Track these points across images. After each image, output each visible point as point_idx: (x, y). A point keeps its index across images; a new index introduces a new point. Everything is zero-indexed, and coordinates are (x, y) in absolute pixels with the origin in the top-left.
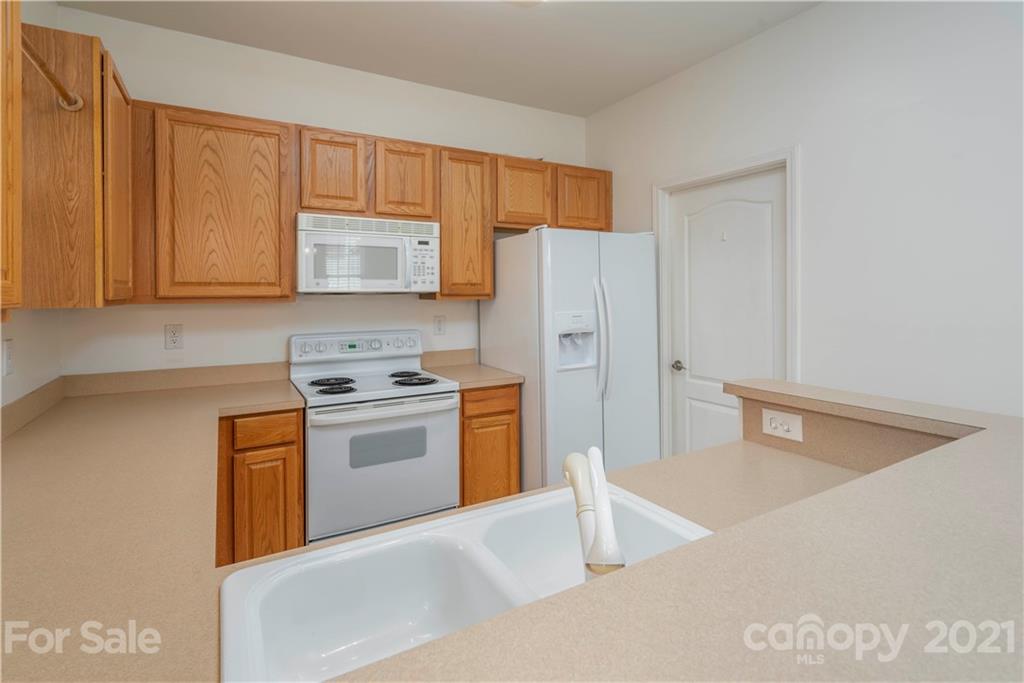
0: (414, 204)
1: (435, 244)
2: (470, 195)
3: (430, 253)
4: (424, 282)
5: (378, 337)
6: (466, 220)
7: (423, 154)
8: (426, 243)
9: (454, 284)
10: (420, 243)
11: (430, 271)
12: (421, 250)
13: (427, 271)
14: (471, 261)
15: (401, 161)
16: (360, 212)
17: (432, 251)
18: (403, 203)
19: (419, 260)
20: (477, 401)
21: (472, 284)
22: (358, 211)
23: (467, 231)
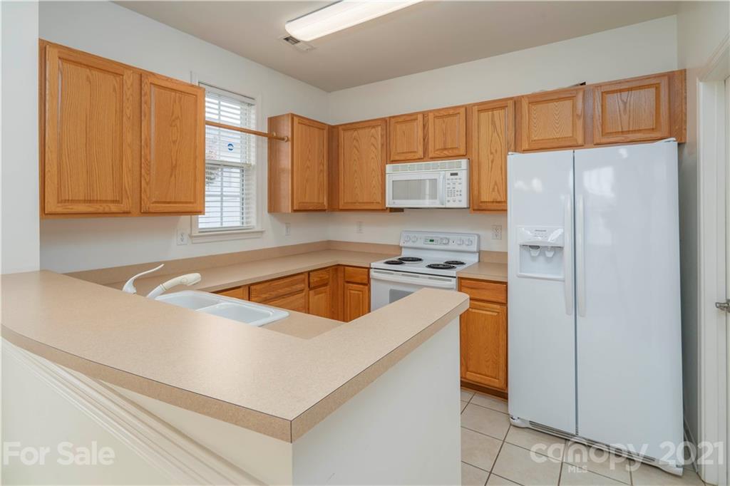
0: (452, 148)
1: (463, 175)
2: (496, 134)
3: (458, 180)
4: (454, 201)
5: (448, 237)
6: (491, 153)
7: (459, 113)
8: (456, 174)
9: (482, 202)
10: (452, 174)
11: (459, 193)
12: (452, 179)
13: (456, 193)
14: (496, 184)
15: (444, 122)
16: (420, 159)
17: (460, 179)
18: (445, 149)
19: (451, 186)
20: (472, 288)
21: (497, 202)
22: (419, 159)
23: (492, 162)
